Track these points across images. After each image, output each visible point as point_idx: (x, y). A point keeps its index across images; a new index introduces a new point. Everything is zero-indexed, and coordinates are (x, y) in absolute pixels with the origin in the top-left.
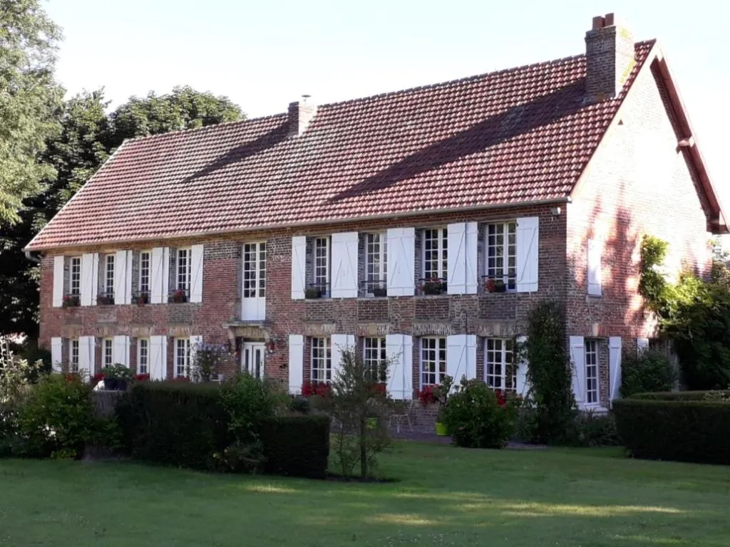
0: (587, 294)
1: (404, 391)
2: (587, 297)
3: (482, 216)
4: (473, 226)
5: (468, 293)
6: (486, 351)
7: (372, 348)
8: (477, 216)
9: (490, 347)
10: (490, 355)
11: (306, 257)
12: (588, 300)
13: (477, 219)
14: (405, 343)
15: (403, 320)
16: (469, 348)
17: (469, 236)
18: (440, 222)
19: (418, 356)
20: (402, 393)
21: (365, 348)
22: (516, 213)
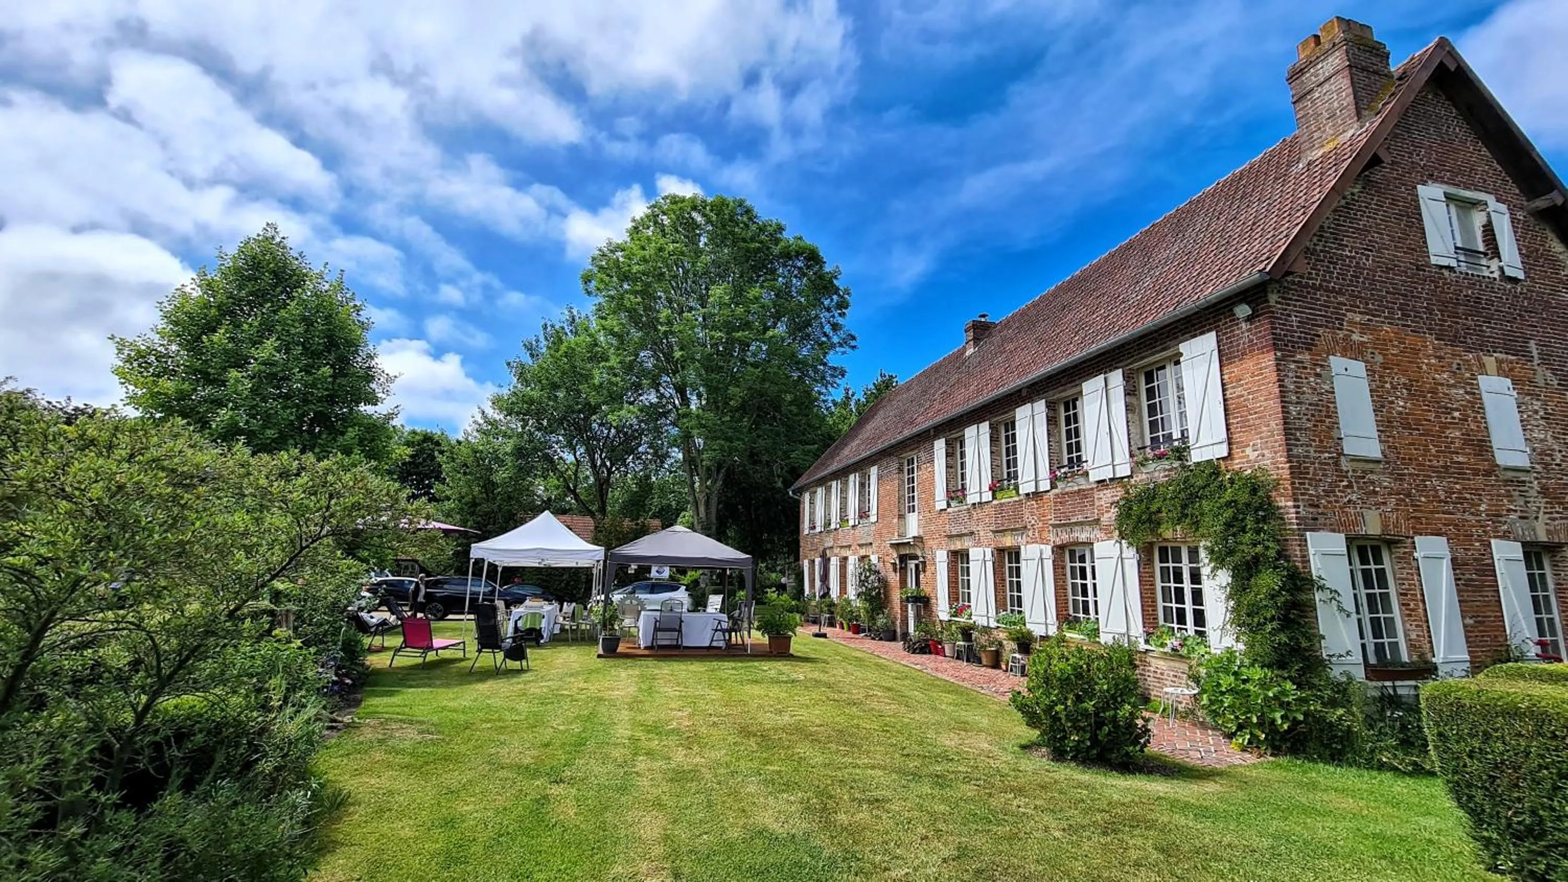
0: (1341, 454)
1: (1046, 624)
2: (1343, 458)
3: (1129, 358)
4: (1116, 378)
5: (1118, 476)
6: (1158, 565)
7: (1014, 565)
8: (1121, 361)
9: (1163, 559)
10: (1165, 572)
11: (947, 461)
12: (1345, 465)
13: (1121, 364)
14: (1044, 557)
15: (1041, 524)
16: (1126, 561)
17: (1111, 392)
18: (1073, 384)
19: (1065, 575)
20: (1044, 626)
21: (1007, 565)
22: (1177, 337)
